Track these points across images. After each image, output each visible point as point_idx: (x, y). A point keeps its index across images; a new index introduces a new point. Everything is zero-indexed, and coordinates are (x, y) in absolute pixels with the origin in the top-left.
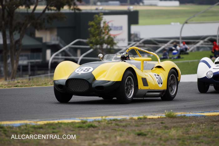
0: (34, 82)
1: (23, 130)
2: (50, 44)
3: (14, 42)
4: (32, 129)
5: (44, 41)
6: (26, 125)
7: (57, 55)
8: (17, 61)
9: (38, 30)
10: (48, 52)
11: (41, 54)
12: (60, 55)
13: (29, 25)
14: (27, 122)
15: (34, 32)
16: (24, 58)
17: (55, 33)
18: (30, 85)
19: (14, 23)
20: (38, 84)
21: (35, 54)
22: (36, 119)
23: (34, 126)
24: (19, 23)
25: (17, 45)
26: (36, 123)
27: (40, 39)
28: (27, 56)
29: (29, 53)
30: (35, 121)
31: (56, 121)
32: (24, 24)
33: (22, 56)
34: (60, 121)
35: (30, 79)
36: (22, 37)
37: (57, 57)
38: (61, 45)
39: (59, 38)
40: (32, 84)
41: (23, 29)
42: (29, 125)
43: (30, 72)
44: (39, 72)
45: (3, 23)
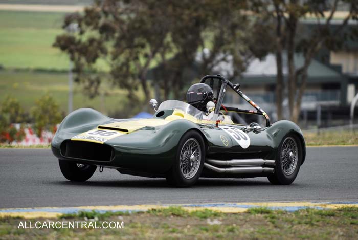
0: (323, 139)
1: (302, 218)
3: (294, 71)
4: (317, 217)
5: (344, 71)
6: (308, 210)
8: (299, 104)
9: (336, 51)
10: (351, 89)
11: (339, 92)
13: (319, 46)
14: (311, 204)
16: (310, 97)
18: (318, 143)
19: (296, 41)
20: (330, 142)
22: (325, 199)
23: (321, 211)
24: (304, 42)
26: (324, 207)
27: (338, 68)
28: (316, 95)
29: (319, 91)
30: (323, 203)
33: (307, 95)
35: (319, 134)
36: (307, 63)
40: (321, 142)
41: (309, 50)
42: (313, 209)
43: (319, 122)
44: (335, 122)
45: (278, 40)
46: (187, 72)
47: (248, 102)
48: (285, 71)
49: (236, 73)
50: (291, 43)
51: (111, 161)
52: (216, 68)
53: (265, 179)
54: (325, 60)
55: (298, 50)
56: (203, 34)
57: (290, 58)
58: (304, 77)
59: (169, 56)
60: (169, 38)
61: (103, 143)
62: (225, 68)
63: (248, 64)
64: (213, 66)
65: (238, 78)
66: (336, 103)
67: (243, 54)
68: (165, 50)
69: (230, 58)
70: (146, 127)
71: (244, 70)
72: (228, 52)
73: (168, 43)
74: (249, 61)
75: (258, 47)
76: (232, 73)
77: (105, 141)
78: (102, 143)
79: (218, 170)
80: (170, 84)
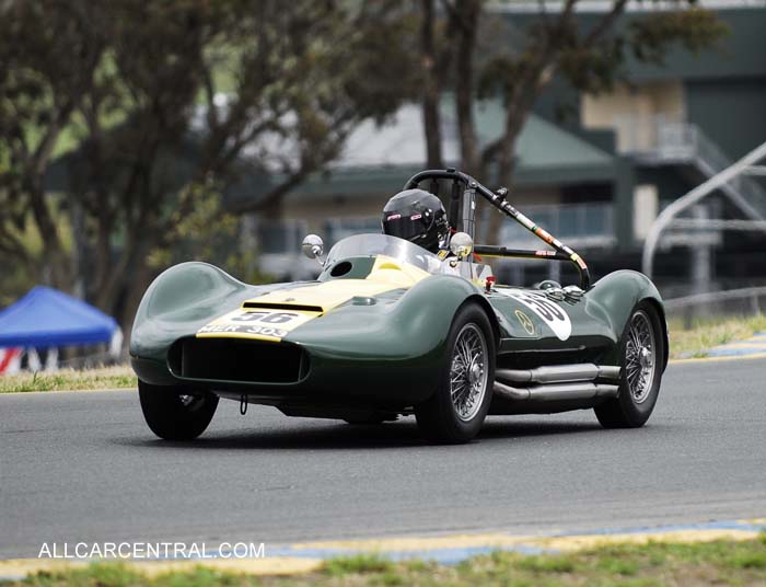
2: (652, 161)
4: (522, 577)
5: (625, 146)
6: (496, 555)
7: (685, 214)
9: (595, 93)
10: (645, 198)
11: (609, 211)
12: (701, 212)
13: (546, 75)
14: (504, 539)
15: (578, 101)
17: (679, 109)
19: (480, 63)
21: (582, 210)
24: (501, 65)
25: (493, 169)
26: (543, 546)
27: (604, 140)
29: (554, 209)
31: (641, 538)
32: (522, 66)
34: (659, 537)
36: (514, 127)
37: (685, 223)
38: (704, 166)
39: (695, 132)
41: (518, 89)
45: (428, 63)
46: (165, 164)
47: (533, 231)
48: (450, 153)
49: (308, 164)
50: (465, 70)
51: (299, 381)
52: (249, 151)
53: (589, 416)
54: (565, 118)
55: (485, 91)
56: (208, 52)
57: (464, 114)
58: (507, 167)
59: (110, 120)
60: (108, 66)
61: (279, 340)
62: (276, 150)
63: (343, 137)
64: (239, 146)
65: (314, 178)
66: (602, 241)
67: (327, 107)
68: (96, 101)
69: (289, 119)
70: (355, 298)
71: (333, 153)
72: (283, 105)
73: (108, 82)
74: (346, 126)
75: (370, 86)
76: (296, 164)
77: (283, 334)
78: (277, 338)
79: (515, 394)
80: (113, 201)
